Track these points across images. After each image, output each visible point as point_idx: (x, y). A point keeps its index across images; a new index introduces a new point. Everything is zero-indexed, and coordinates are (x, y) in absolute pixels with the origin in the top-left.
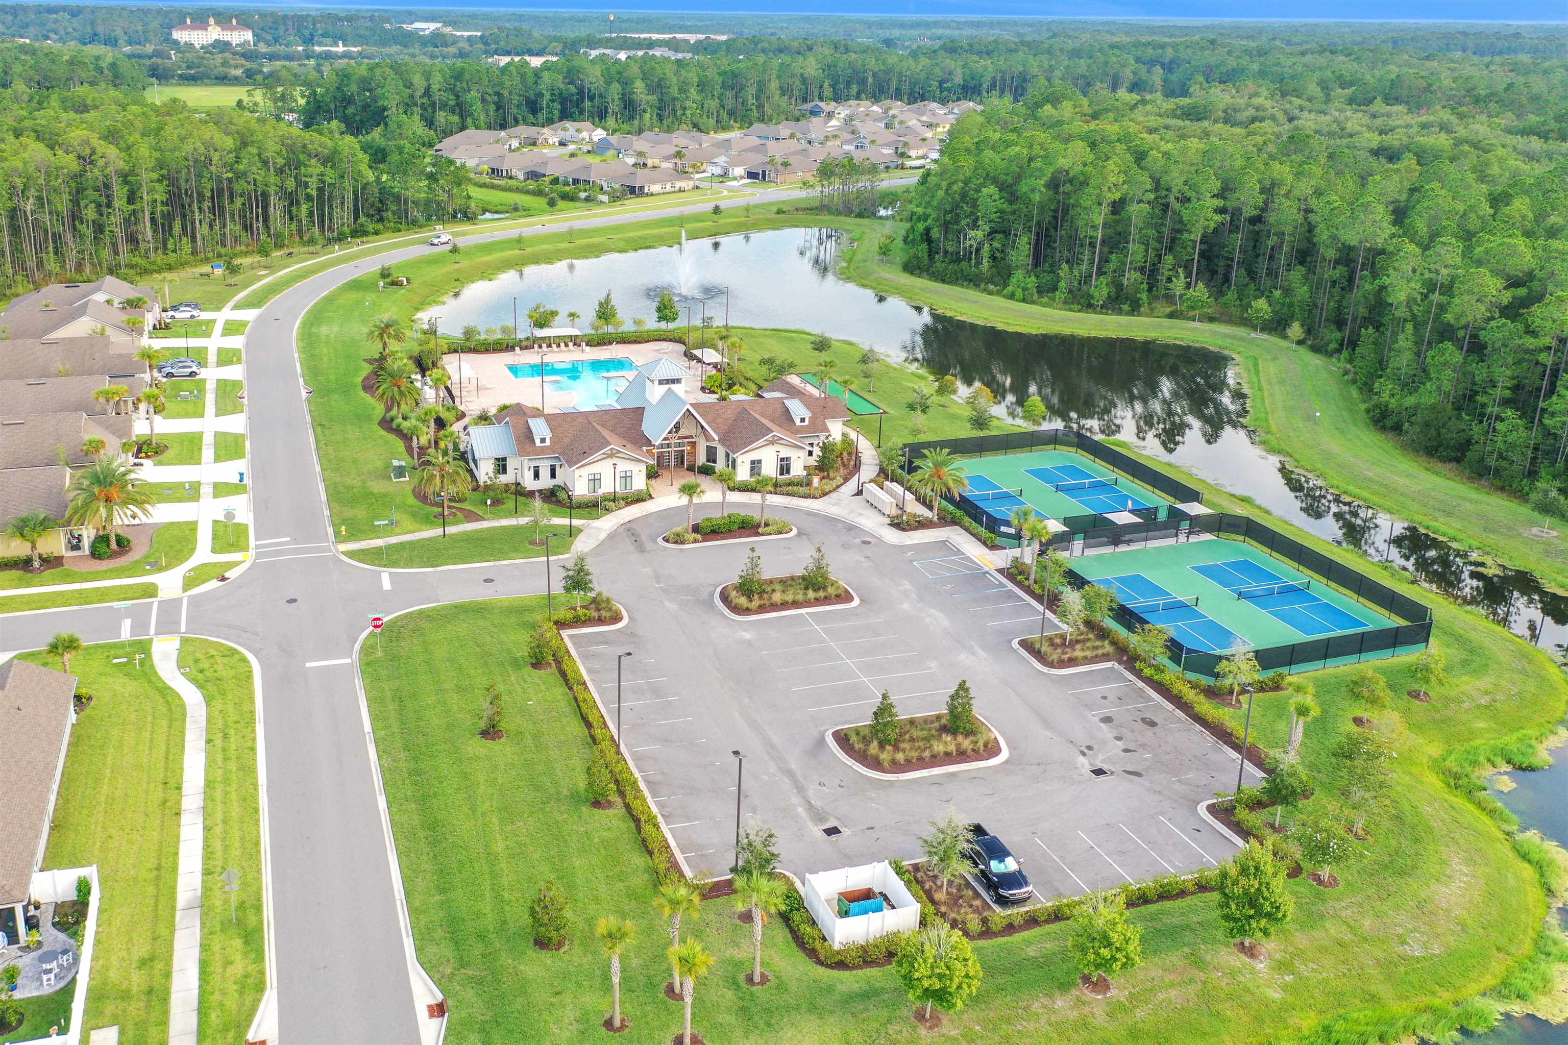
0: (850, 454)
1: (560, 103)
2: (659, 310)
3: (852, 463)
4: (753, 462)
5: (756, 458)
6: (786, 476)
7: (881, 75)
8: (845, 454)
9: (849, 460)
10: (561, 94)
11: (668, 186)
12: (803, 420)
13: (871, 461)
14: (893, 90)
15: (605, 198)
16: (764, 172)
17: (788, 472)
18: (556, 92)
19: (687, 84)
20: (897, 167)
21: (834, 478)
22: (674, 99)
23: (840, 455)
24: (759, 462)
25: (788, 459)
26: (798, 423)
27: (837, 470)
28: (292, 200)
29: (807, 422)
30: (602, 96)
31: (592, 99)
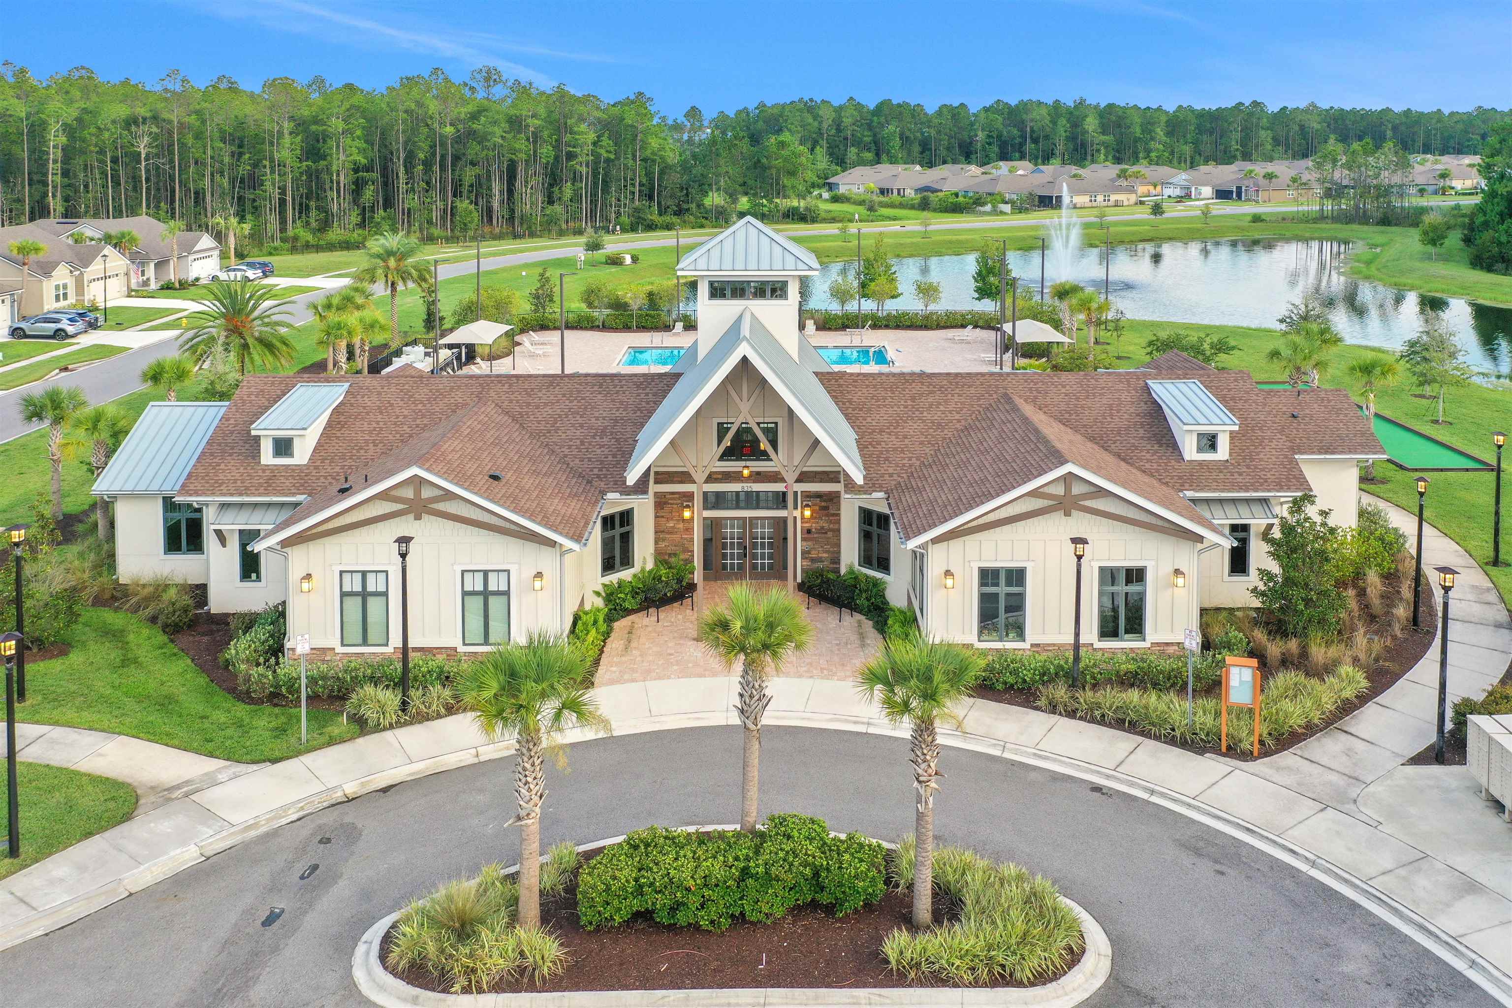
0: (1390, 578)
1: (1000, 147)
2: (981, 276)
3: (1402, 612)
4: (988, 576)
5: (1003, 561)
6: (1127, 643)
7: (1403, 128)
8: (1373, 577)
9: (1390, 598)
10: (1000, 136)
11: (1100, 198)
12: (1210, 442)
13: (1477, 610)
14: (1420, 143)
15: (1007, 208)
16: (1239, 189)
17: (1136, 625)
18: (994, 134)
19: (1153, 124)
20: (1436, 193)
21: (1328, 669)
22: (1137, 140)
23: (1357, 579)
24: (1017, 576)
25: (1136, 575)
26: (1190, 450)
27: (1344, 634)
28: (553, 179)
29: (1223, 452)
30: (1047, 137)
31: (1035, 141)
